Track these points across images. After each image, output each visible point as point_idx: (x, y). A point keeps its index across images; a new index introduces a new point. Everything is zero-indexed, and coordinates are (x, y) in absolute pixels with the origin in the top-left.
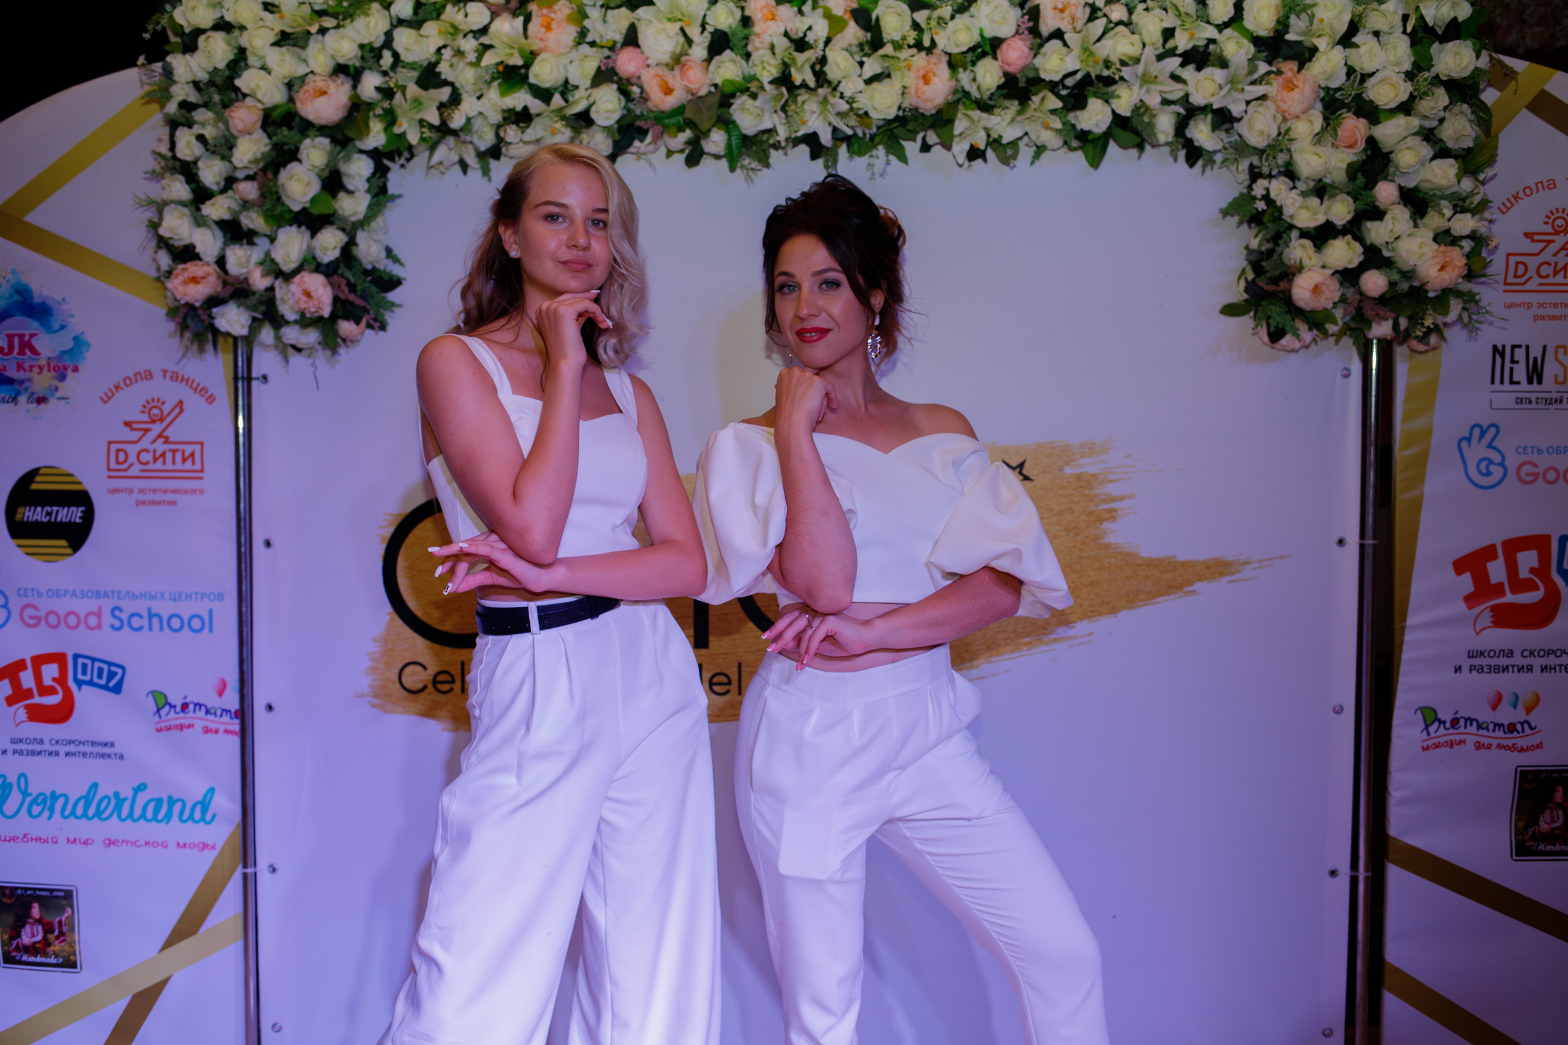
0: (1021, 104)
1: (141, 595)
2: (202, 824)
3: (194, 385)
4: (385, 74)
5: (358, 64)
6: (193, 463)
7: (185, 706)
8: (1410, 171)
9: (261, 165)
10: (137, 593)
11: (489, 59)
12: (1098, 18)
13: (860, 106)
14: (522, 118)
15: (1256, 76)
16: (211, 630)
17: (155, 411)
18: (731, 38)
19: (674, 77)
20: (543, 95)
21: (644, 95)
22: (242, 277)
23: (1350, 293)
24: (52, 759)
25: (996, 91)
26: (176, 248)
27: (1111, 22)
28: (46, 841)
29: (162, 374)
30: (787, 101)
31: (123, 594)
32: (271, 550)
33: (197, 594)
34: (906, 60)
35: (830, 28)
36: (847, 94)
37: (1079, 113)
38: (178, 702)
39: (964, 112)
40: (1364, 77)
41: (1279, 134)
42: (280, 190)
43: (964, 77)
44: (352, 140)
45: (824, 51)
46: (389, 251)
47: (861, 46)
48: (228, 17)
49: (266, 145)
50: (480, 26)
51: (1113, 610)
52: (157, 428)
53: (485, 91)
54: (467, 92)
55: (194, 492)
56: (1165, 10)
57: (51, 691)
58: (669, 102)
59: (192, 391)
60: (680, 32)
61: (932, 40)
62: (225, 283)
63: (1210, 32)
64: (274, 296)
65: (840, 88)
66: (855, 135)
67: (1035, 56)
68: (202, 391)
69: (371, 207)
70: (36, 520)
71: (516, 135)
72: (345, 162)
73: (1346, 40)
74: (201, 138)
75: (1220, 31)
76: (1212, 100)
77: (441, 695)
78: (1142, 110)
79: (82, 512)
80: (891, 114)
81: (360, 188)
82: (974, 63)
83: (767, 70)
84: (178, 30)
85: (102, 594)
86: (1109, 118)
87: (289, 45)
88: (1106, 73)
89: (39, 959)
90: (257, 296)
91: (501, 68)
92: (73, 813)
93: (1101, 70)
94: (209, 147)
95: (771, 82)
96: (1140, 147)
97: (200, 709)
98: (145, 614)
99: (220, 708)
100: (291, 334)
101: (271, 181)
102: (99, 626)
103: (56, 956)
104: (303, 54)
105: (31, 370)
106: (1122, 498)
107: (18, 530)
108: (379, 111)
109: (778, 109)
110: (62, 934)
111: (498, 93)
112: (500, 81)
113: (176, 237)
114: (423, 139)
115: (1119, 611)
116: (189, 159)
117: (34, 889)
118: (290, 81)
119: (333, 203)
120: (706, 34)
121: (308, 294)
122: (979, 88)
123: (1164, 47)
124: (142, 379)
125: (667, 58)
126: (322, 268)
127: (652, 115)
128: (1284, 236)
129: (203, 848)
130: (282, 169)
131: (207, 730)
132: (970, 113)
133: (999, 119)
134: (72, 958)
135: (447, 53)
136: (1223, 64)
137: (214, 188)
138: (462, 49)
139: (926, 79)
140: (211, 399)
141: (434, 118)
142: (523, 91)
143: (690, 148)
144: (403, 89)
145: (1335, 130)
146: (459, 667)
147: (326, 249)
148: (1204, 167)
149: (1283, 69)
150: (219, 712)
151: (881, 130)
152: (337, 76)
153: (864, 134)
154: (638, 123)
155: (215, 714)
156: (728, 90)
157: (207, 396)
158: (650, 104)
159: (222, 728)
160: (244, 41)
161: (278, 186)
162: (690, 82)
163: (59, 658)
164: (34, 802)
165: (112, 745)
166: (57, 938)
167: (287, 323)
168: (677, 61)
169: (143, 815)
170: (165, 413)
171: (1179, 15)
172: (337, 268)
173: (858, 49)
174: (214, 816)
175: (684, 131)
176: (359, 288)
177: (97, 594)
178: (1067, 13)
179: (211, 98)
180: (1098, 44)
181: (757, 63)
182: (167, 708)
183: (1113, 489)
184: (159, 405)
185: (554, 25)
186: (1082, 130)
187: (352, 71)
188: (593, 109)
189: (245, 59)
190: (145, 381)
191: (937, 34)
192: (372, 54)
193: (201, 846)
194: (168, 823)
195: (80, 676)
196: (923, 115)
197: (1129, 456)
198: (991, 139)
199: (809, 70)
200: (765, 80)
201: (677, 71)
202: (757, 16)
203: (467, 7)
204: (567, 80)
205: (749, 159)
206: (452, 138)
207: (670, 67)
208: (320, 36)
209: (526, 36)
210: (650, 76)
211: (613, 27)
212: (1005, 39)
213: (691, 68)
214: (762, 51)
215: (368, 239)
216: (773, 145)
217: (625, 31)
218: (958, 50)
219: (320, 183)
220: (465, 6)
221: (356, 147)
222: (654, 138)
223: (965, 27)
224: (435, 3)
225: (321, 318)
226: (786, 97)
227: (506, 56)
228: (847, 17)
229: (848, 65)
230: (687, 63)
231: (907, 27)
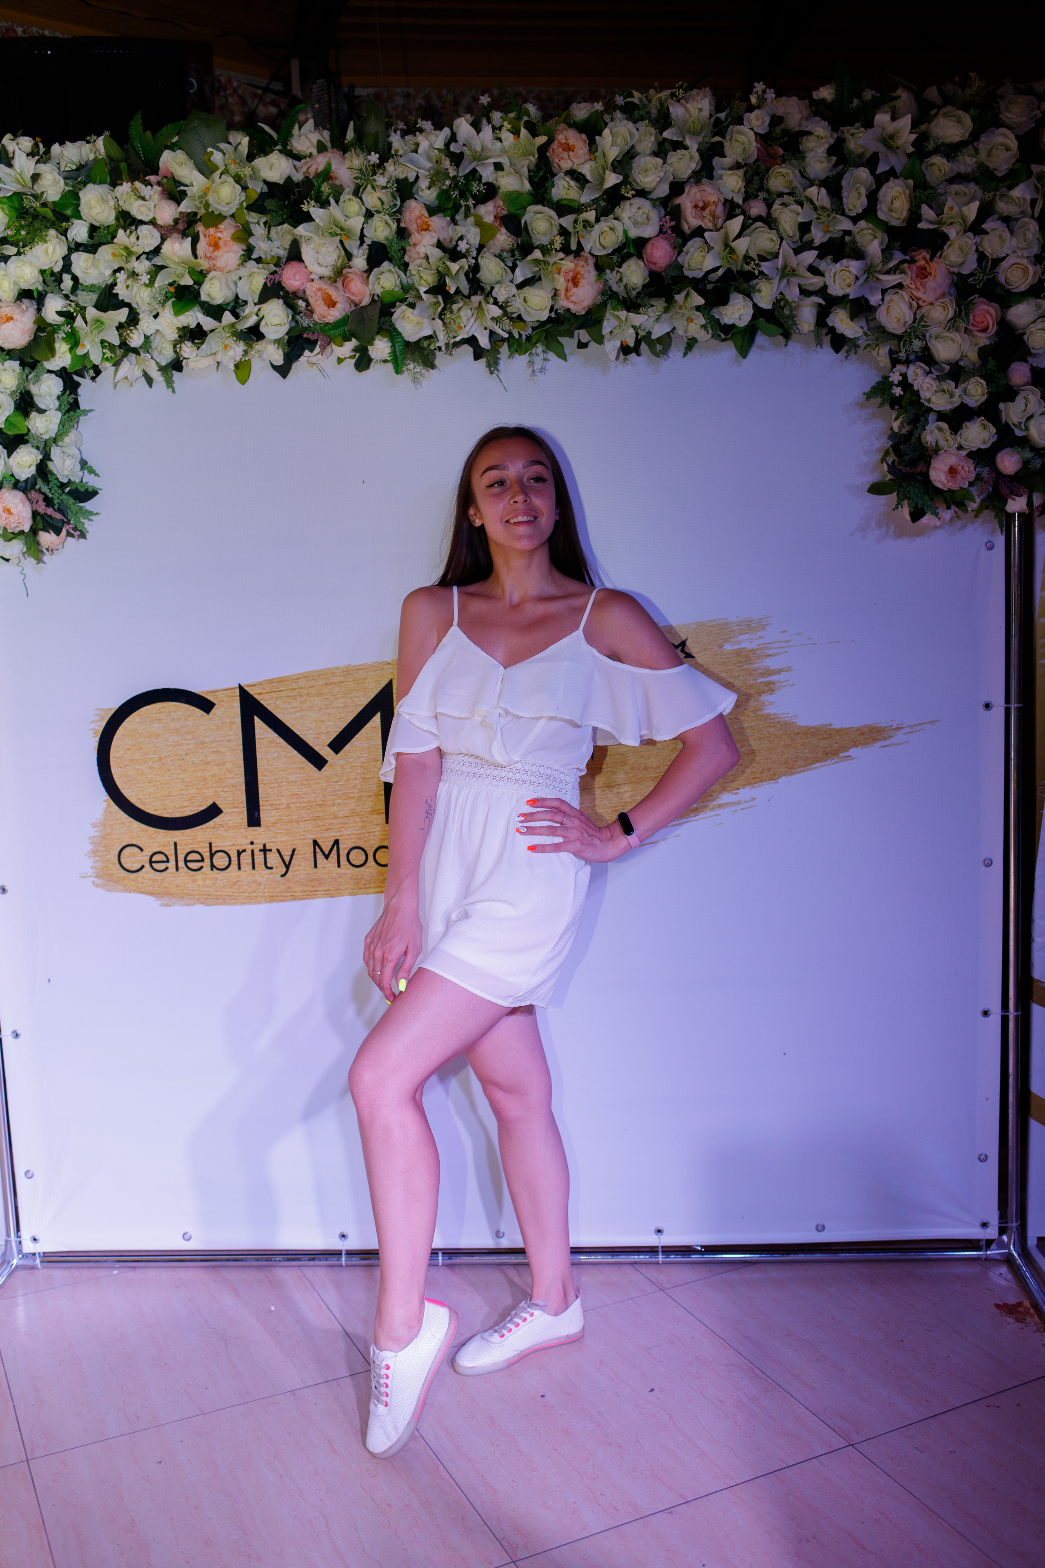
0: (666, 302)
4: (67, 297)
5: (40, 288)
8: (1041, 352)
11: (162, 280)
12: (737, 215)
13: (513, 311)
14: (196, 335)
15: (891, 265)
18: (389, 250)
19: (337, 288)
20: (215, 312)
21: (309, 308)
23: (985, 472)
25: (643, 289)
27: (750, 218)
30: (444, 309)
34: (555, 262)
35: (481, 236)
36: (501, 299)
37: (722, 309)
39: (612, 311)
40: (997, 262)
41: (914, 322)
43: (611, 277)
44: (39, 362)
45: (476, 259)
46: (84, 464)
47: (512, 251)
50: (152, 248)
51: (774, 777)
53: (160, 310)
54: (143, 312)
56: (801, 204)
58: (334, 315)
60: (340, 246)
61: (579, 243)
63: (845, 224)
65: (493, 294)
66: (513, 336)
67: (679, 254)
69: (62, 424)
71: (193, 351)
72: (34, 384)
73: (976, 228)
75: (855, 224)
76: (848, 290)
77: (158, 873)
78: (782, 304)
80: (544, 316)
81: (51, 406)
82: (620, 266)
83: (424, 280)
86: (751, 311)
88: (747, 268)
91: (172, 289)
93: (742, 266)
95: (425, 292)
96: (787, 335)
106: (779, 672)
108: (63, 333)
109: (436, 316)
111: (172, 312)
112: (174, 299)
114: (105, 359)
115: (778, 778)
119: (26, 423)
120: (365, 246)
121: (8, 511)
122: (626, 286)
123: (801, 241)
125: (327, 272)
126: (20, 485)
127: (318, 327)
128: (922, 418)
132: (616, 313)
133: (646, 317)
135: (121, 277)
136: (858, 254)
138: (136, 271)
139: (575, 281)
141: (114, 338)
142: (196, 308)
143: (358, 355)
144: (83, 311)
145: (967, 315)
146: (173, 847)
147: (23, 467)
148: (847, 352)
149: (917, 258)
151: (534, 333)
152: (22, 302)
153: (520, 335)
154: (305, 336)
156: (388, 299)
158: (316, 317)
162: (353, 294)
168: (339, 274)
171: (815, 209)
172: (35, 484)
173: (508, 255)
175: (350, 340)
176: (56, 501)
178: (707, 210)
180: (737, 241)
181: (414, 272)
183: (770, 663)
185: (221, 243)
186: (725, 324)
187: (36, 295)
188: (263, 323)
191: (583, 237)
192: (53, 278)
196: (575, 314)
197: (785, 631)
198: (640, 336)
199: (463, 277)
200: (422, 289)
201: (339, 284)
202: (413, 227)
203: (138, 230)
204: (237, 295)
205: (414, 362)
206: (132, 356)
207: (333, 280)
208: (3, 263)
209: (195, 255)
210: (314, 289)
211: (277, 244)
212: (650, 239)
213: (353, 279)
214: (418, 261)
215: (61, 455)
216: (435, 349)
217: (288, 247)
218: (603, 253)
219: (13, 404)
220: (136, 229)
221: (43, 368)
222: (323, 348)
223: (611, 229)
224: (108, 227)
225: (22, 532)
226: (442, 305)
227: (178, 276)
228: (497, 224)
229: (500, 271)
230: (349, 275)
231: (556, 231)
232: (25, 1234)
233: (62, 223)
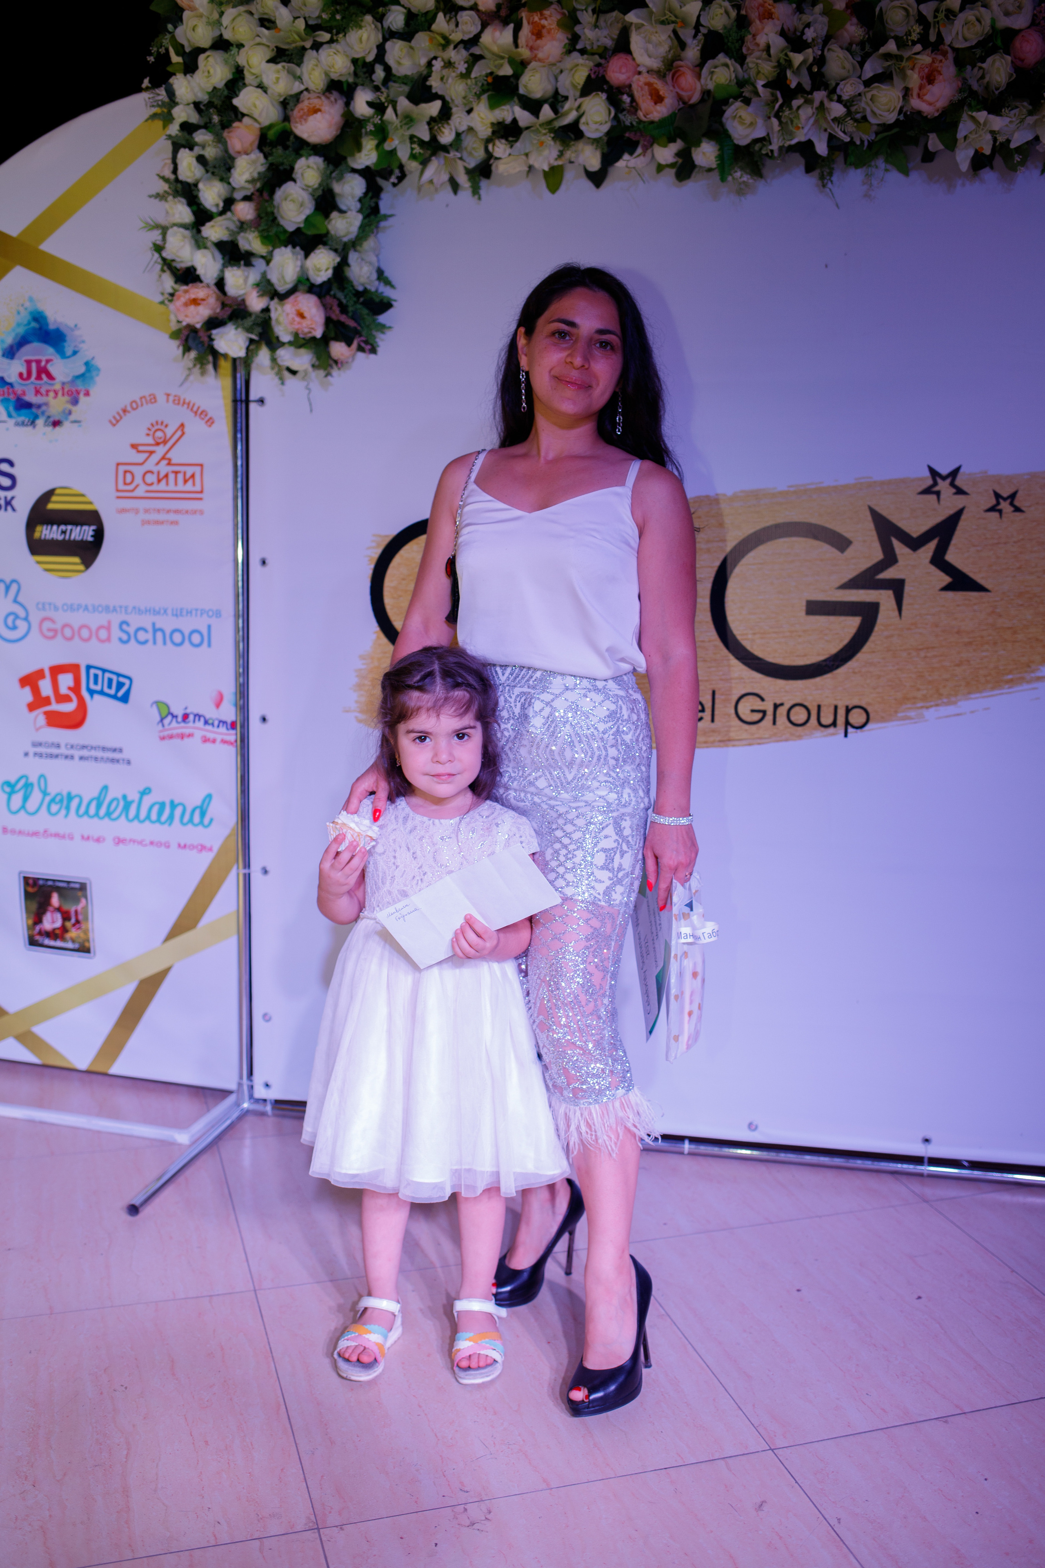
0: (1030, 104)
1: (146, 611)
2: (200, 828)
3: (195, 409)
4: (377, 89)
5: (351, 80)
6: (194, 484)
7: (186, 717)
9: (258, 185)
10: (143, 608)
11: (479, 70)
13: (858, 110)
14: (511, 131)
16: (209, 645)
17: (159, 434)
18: (726, 41)
19: (667, 83)
20: (533, 106)
21: (634, 104)
22: (239, 299)
24: (68, 762)
25: (1007, 88)
26: (178, 270)
28: (63, 837)
29: (165, 397)
30: (781, 106)
31: (130, 610)
32: (266, 569)
33: (197, 610)
34: (909, 58)
35: (830, 27)
36: (845, 97)
38: (180, 713)
39: (970, 113)
42: (275, 211)
43: (972, 74)
44: (344, 159)
45: (823, 50)
46: (381, 274)
47: (862, 44)
48: (227, 35)
49: (262, 165)
50: (471, 36)
52: (160, 450)
53: (474, 105)
54: (457, 106)
55: (194, 512)
57: (66, 699)
58: (658, 112)
59: (193, 414)
60: (672, 35)
61: (939, 34)
62: (224, 305)
64: (270, 318)
65: (838, 91)
66: (852, 142)
68: (201, 414)
69: (362, 228)
70: (53, 539)
71: (505, 150)
72: (338, 182)
74: (201, 159)
79: (94, 530)
80: (891, 118)
81: (353, 208)
82: (983, 61)
83: (763, 73)
84: (180, 49)
85: (111, 608)
87: (285, 61)
89: (58, 943)
90: (253, 317)
91: (490, 80)
92: (87, 812)
94: (208, 168)
95: (764, 86)
97: (199, 720)
98: (150, 629)
99: (217, 719)
100: (286, 356)
101: (267, 201)
102: (109, 639)
103: (73, 941)
104: (298, 71)
105: (47, 395)
107: (37, 547)
108: (370, 127)
109: (772, 114)
110: (78, 922)
111: (487, 106)
112: (490, 93)
113: (178, 259)
114: (413, 157)
116: (190, 180)
117: (54, 881)
118: (285, 99)
119: (326, 222)
121: (301, 316)
122: (987, 85)
124: (147, 403)
125: (655, 64)
126: (314, 289)
127: (641, 126)
129: (201, 851)
130: (277, 189)
131: (205, 740)
132: (974, 114)
133: (1008, 119)
134: (87, 944)
135: (438, 65)
137: (214, 210)
138: (452, 61)
139: (930, 78)
140: (210, 422)
141: (424, 134)
142: (513, 102)
143: (680, 161)
144: (394, 104)
147: (319, 270)
150: (216, 723)
151: (880, 137)
152: (331, 93)
153: (862, 142)
154: (627, 135)
155: (213, 724)
156: (720, 96)
157: (207, 418)
158: (640, 114)
159: (219, 738)
160: (241, 60)
161: (274, 207)
162: (682, 89)
163: (74, 669)
164: (53, 800)
165: (121, 750)
166: (74, 925)
167: (283, 344)
168: (670, 67)
169: (148, 817)
170: (168, 436)
172: (330, 289)
173: (858, 47)
174: (211, 820)
175: (674, 141)
176: (350, 309)
177: (107, 609)
179: (210, 119)
181: (751, 65)
182: (170, 718)
184: (162, 427)
185: (544, 31)
187: (345, 87)
188: (583, 120)
189: (243, 79)
190: (150, 405)
191: (945, 27)
192: (365, 70)
193: (200, 847)
194: (170, 824)
195: (92, 686)
196: (926, 117)
198: (998, 143)
199: (804, 72)
200: (760, 83)
201: (669, 78)
202: (754, 15)
203: (458, 17)
204: (557, 90)
205: (742, 169)
206: (442, 154)
207: (661, 74)
208: (315, 52)
209: (516, 45)
210: (641, 83)
211: (605, 32)
212: (1020, 31)
213: (684, 73)
214: (757, 54)
215: (359, 260)
216: (767, 155)
217: (616, 37)
218: (967, 45)
219: (314, 203)
220: (456, 16)
221: (348, 166)
222: (646, 149)
223: (979, 20)
224: (427, 13)
225: (314, 339)
226: (780, 101)
227: (495, 66)
228: (849, 11)
229: (848, 65)
230: (681, 69)
231: (912, 21)
232: (259, 1078)
233: (379, 8)
